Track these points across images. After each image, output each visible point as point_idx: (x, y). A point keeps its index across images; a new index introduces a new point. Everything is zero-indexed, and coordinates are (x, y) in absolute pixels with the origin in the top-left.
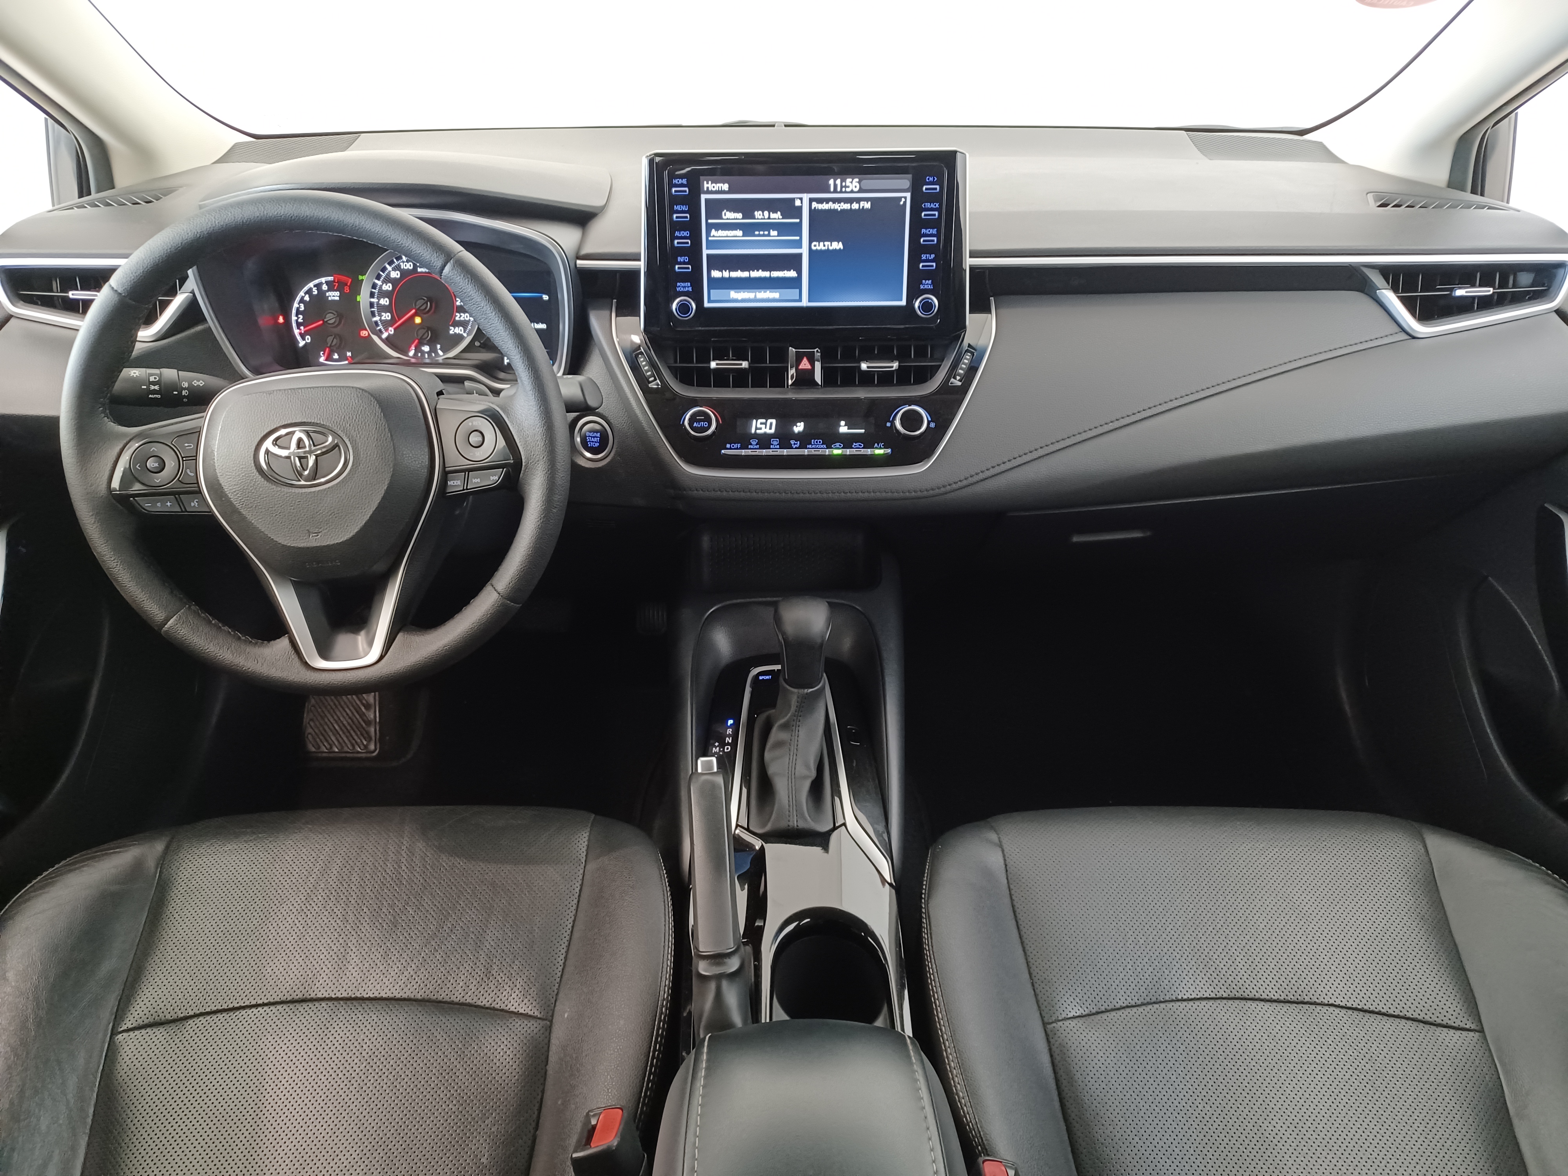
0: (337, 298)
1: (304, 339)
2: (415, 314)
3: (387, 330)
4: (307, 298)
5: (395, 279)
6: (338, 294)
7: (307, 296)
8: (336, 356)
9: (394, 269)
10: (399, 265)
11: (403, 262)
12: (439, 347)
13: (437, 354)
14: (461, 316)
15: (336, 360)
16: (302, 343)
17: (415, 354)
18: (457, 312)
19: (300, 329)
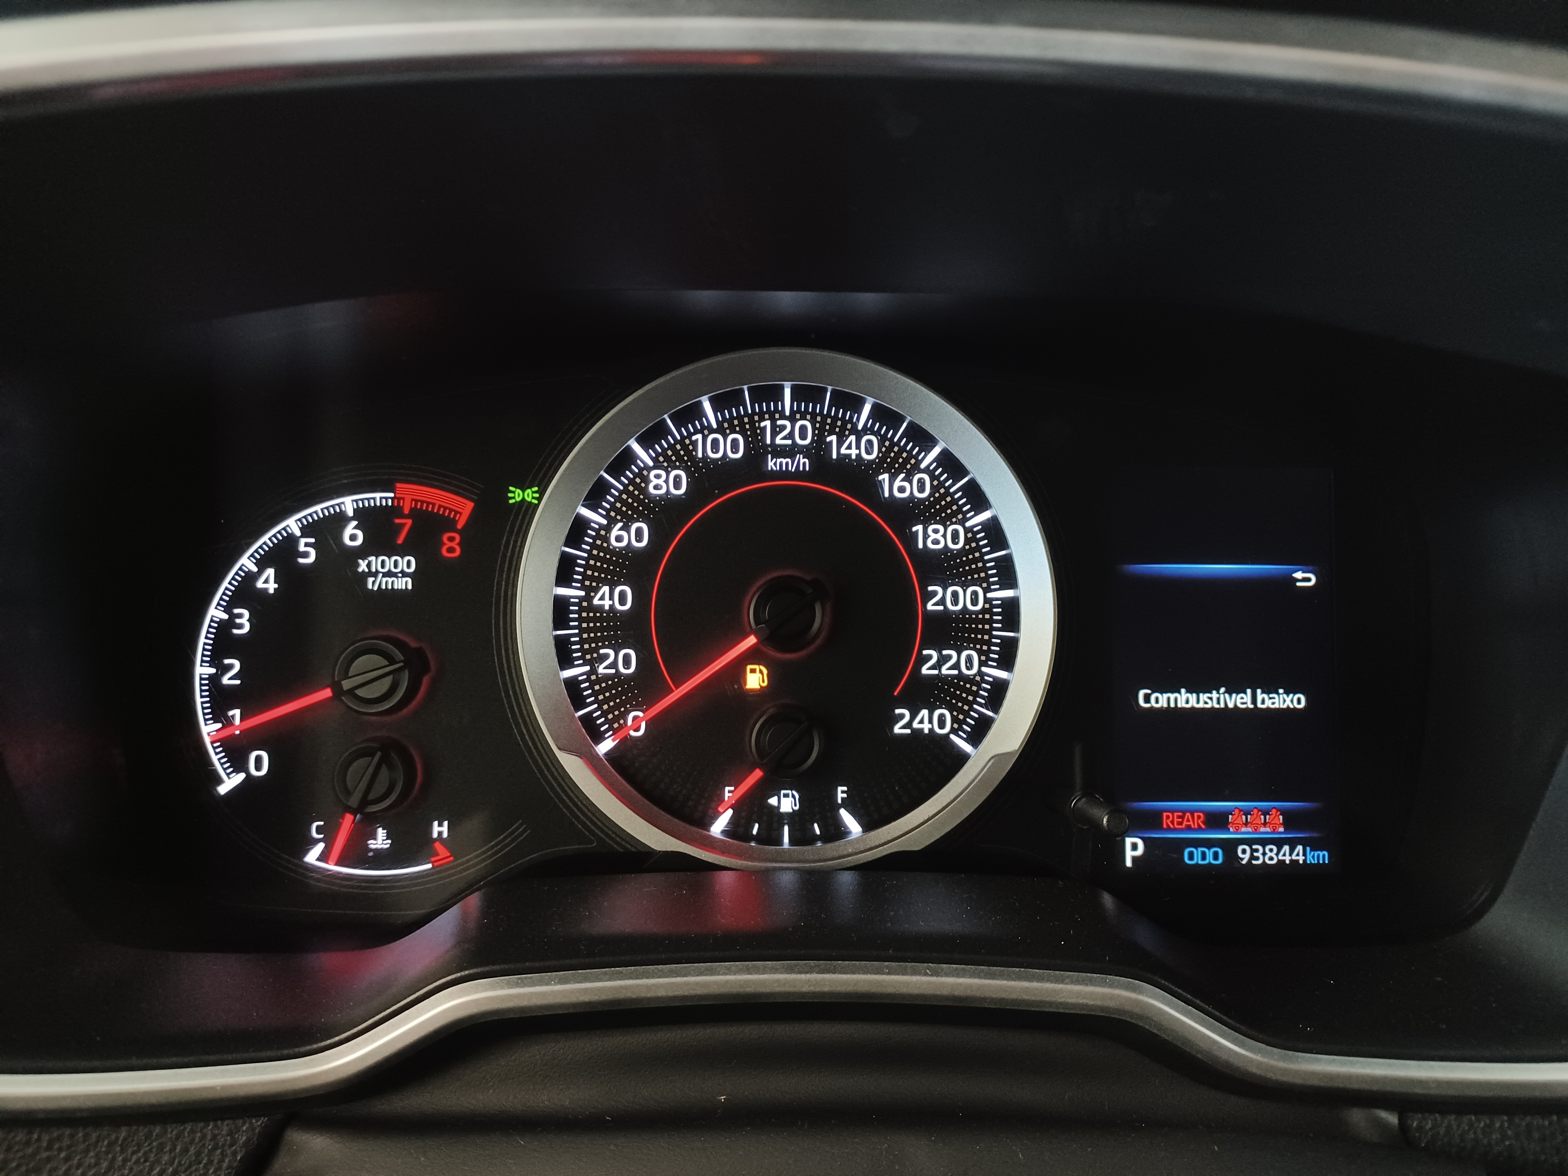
0: (403, 584)
1: (237, 762)
2: (751, 656)
3: (616, 724)
4: (268, 581)
5: (668, 503)
6: (407, 563)
7: (270, 572)
8: (380, 841)
9: (664, 462)
10: (688, 448)
11: (706, 430)
12: (841, 793)
13: (836, 832)
14: (942, 660)
15: (380, 859)
16: (229, 783)
17: (736, 830)
18: (925, 645)
19: (228, 722)
